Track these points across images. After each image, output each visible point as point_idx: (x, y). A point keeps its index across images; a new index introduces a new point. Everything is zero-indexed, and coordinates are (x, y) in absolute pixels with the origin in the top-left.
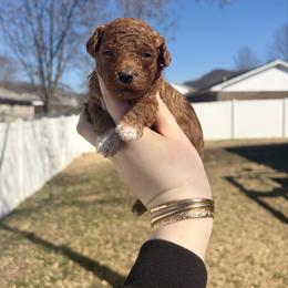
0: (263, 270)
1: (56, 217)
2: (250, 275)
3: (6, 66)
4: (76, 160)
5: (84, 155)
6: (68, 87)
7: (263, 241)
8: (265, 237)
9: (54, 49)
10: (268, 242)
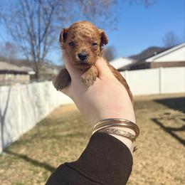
0: (169, 175)
1: (42, 145)
2: (160, 178)
3: (11, 49)
4: (56, 110)
5: (61, 106)
6: (51, 62)
7: (171, 158)
8: (173, 156)
9: (41, 37)
10: (175, 159)
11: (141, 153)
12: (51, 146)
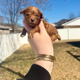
3: (1, 18)
4: (22, 46)
6: (20, 25)
7: (79, 71)
11: (64, 68)
12: (20, 64)
